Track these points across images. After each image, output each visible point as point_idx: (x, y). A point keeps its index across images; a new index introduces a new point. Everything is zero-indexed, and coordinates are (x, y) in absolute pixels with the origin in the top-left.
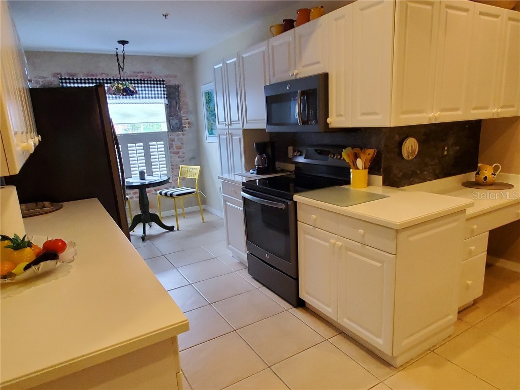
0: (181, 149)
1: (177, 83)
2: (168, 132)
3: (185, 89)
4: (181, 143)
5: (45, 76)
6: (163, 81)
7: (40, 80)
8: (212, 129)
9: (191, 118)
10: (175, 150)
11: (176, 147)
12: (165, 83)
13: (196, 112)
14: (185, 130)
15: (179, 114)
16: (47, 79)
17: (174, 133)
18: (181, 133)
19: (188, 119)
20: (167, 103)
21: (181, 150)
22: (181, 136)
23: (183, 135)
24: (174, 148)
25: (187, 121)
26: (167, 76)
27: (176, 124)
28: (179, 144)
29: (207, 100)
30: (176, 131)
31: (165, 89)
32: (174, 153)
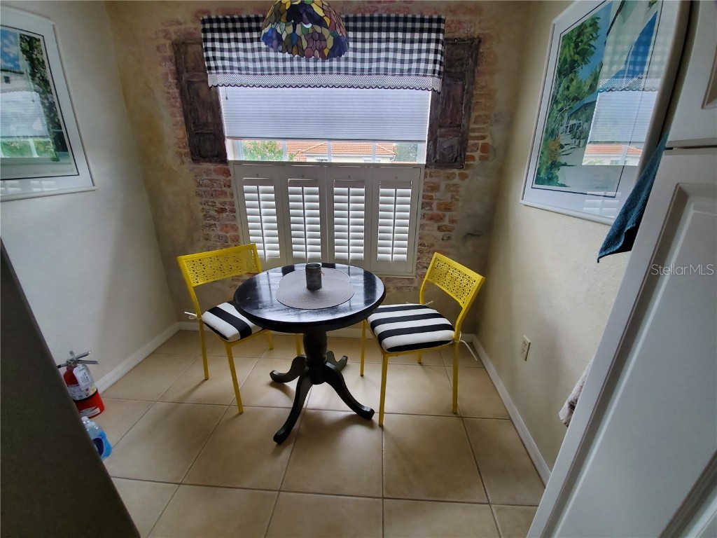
0: (449, 210)
1: (477, 31)
2: (426, 166)
3: (498, 51)
4: (453, 197)
5: (182, 21)
6: (439, 21)
7: (172, 29)
8: (555, 165)
9: (494, 135)
10: (435, 211)
11: (439, 204)
12: (442, 26)
13: (510, 120)
14: (469, 167)
15: (464, 122)
16: (183, 27)
17: (442, 172)
18: (457, 171)
19: (483, 138)
20: (438, 88)
21: (448, 214)
22: (457, 180)
23: (463, 177)
24: (434, 205)
25: (481, 142)
26: (452, 10)
27: (451, 147)
28: (447, 198)
29: (565, 60)
30: (447, 167)
31: (440, 47)
32: (431, 219)
